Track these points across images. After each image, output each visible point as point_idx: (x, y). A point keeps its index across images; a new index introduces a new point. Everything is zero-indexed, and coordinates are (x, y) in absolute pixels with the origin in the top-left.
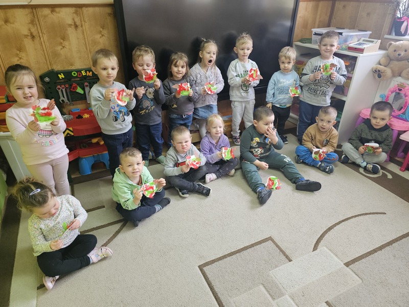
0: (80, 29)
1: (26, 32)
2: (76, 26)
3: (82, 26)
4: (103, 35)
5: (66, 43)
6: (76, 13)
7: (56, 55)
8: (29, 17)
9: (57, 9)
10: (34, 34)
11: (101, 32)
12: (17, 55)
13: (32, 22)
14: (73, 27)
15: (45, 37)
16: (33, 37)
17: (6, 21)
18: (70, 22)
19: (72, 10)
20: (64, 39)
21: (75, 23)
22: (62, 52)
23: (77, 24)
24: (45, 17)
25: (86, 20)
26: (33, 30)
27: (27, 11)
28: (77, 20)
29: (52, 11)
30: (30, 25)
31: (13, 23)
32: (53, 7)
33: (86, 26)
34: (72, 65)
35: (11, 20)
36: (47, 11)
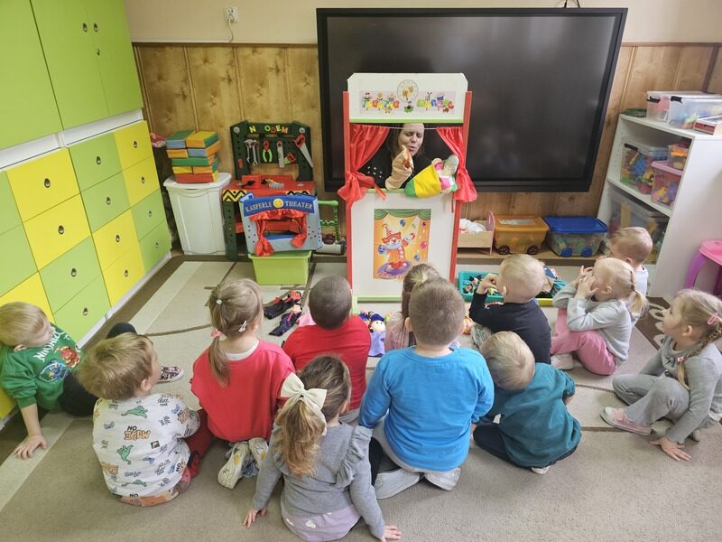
0: (282, 73)
1: (223, 74)
2: (278, 71)
3: (284, 71)
4: (308, 84)
5: (264, 90)
6: (280, 54)
7: (251, 103)
8: (229, 58)
9: (259, 50)
10: (231, 77)
11: (306, 79)
12: (212, 99)
13: (231, 64)
14: (274, 71)
15: (242, 82)
16: (230, 80)
17: (206, 61)
18: (272, 65)
19: (276, 50)
20: (262, 84)
21: (277, 66)
22: (259, 101)
23: (280, 67)
24: (245, 57)
25: (290, 63)
26: (231, 73)
27: (228, 50)
28: (279, 63)
29: (253, 52)
30: (229, 67)
31: (212, 63)
32: (255, 46)
33: (289, 71)
34: (267, 118)
35: (211, 61)
36: (248, 51)
